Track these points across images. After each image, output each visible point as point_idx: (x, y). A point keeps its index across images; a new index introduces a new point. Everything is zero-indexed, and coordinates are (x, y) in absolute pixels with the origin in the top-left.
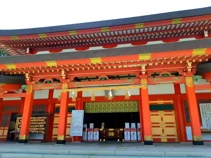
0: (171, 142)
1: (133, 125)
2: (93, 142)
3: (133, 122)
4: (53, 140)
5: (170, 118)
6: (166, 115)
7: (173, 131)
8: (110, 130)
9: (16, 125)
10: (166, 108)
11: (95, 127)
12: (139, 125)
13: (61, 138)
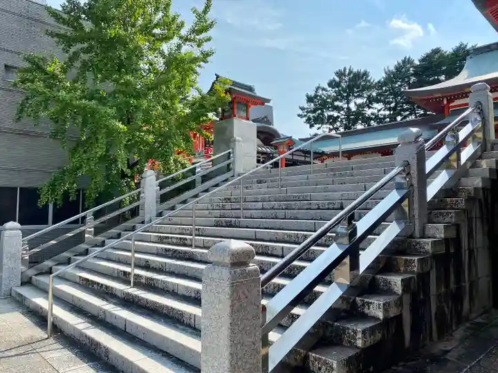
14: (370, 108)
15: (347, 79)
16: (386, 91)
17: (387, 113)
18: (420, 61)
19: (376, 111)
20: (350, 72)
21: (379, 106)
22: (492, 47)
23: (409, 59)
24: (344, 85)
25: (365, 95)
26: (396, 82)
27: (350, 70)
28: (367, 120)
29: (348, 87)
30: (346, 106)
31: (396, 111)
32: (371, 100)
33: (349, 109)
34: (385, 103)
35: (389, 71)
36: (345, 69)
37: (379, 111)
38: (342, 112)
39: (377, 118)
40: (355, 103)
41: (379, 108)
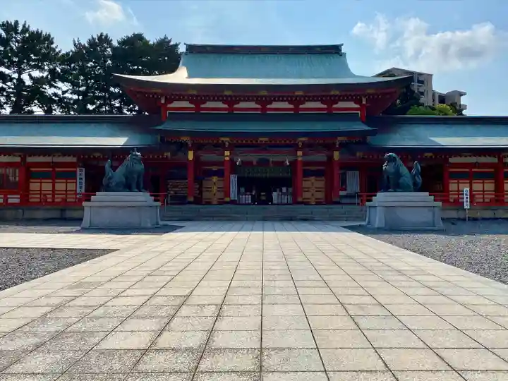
0: (318, 203)
1: (284, 189)
2: (246, 204)
3: (284, 186)
4: (204, 203)
5: (320, 183)
6: (316, 180)
7: (321, 195)
8: (262, 194)
10: (317, 174)
11: (246, 191)
12: (290, 190)
13: (227, 199)
14: (51, 86)
15: (19, 37)
16: (74, 69)
17: (75, 97)
18: (119, 43)
19: (60, 92)
20: (25, 30)
21: (64, 86)
22: (208, 48)
23: (106, 36)
24: (14, 46)
25: (46, 68)
26: (88, 61)
27: (24, 26)
28: (47, 102)
29: (20, 49)
30: (16, 76)
31: (86, 98)
32: (55, 77)
33: (20, 80)
34: (73, 84)
35: (80, 44)
36: (17, 23)
37: (64, 92)
38: (9, 84)
39: (61, 102)
40: (30, 75)
41: (65, 89)
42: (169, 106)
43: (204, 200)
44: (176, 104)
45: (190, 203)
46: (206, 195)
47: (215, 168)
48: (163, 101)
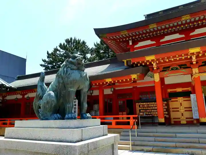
4: (173, 122)
9: (137, 110)
42: (136, 46)
43: (172, 120)
44: (141, 44)
45: (161, 124)
46: (173, 115)
47: (179, 90)
48: (131, 44)
